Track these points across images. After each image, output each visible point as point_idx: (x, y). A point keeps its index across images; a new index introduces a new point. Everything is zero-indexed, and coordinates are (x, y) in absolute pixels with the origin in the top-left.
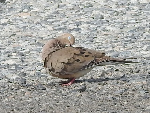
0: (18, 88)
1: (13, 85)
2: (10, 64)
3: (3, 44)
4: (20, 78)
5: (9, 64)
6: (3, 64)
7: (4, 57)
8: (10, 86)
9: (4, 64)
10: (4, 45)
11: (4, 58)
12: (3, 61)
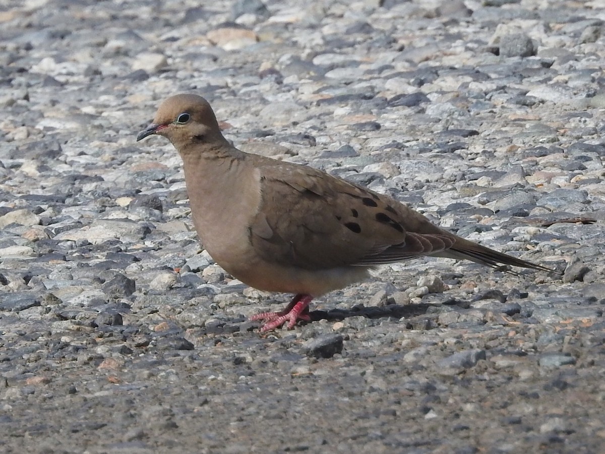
0: (85, 342)
1: (67, 331)
2: (94, 244)
3: (99, 159)
4: (110, 303)
5: (90, 244)
6: (68, 240)
7: (82, 213)
8: (57, 333)
9: (69, 243)
10: (101, 163)
11: (82, 217)
12: (70, 232)
